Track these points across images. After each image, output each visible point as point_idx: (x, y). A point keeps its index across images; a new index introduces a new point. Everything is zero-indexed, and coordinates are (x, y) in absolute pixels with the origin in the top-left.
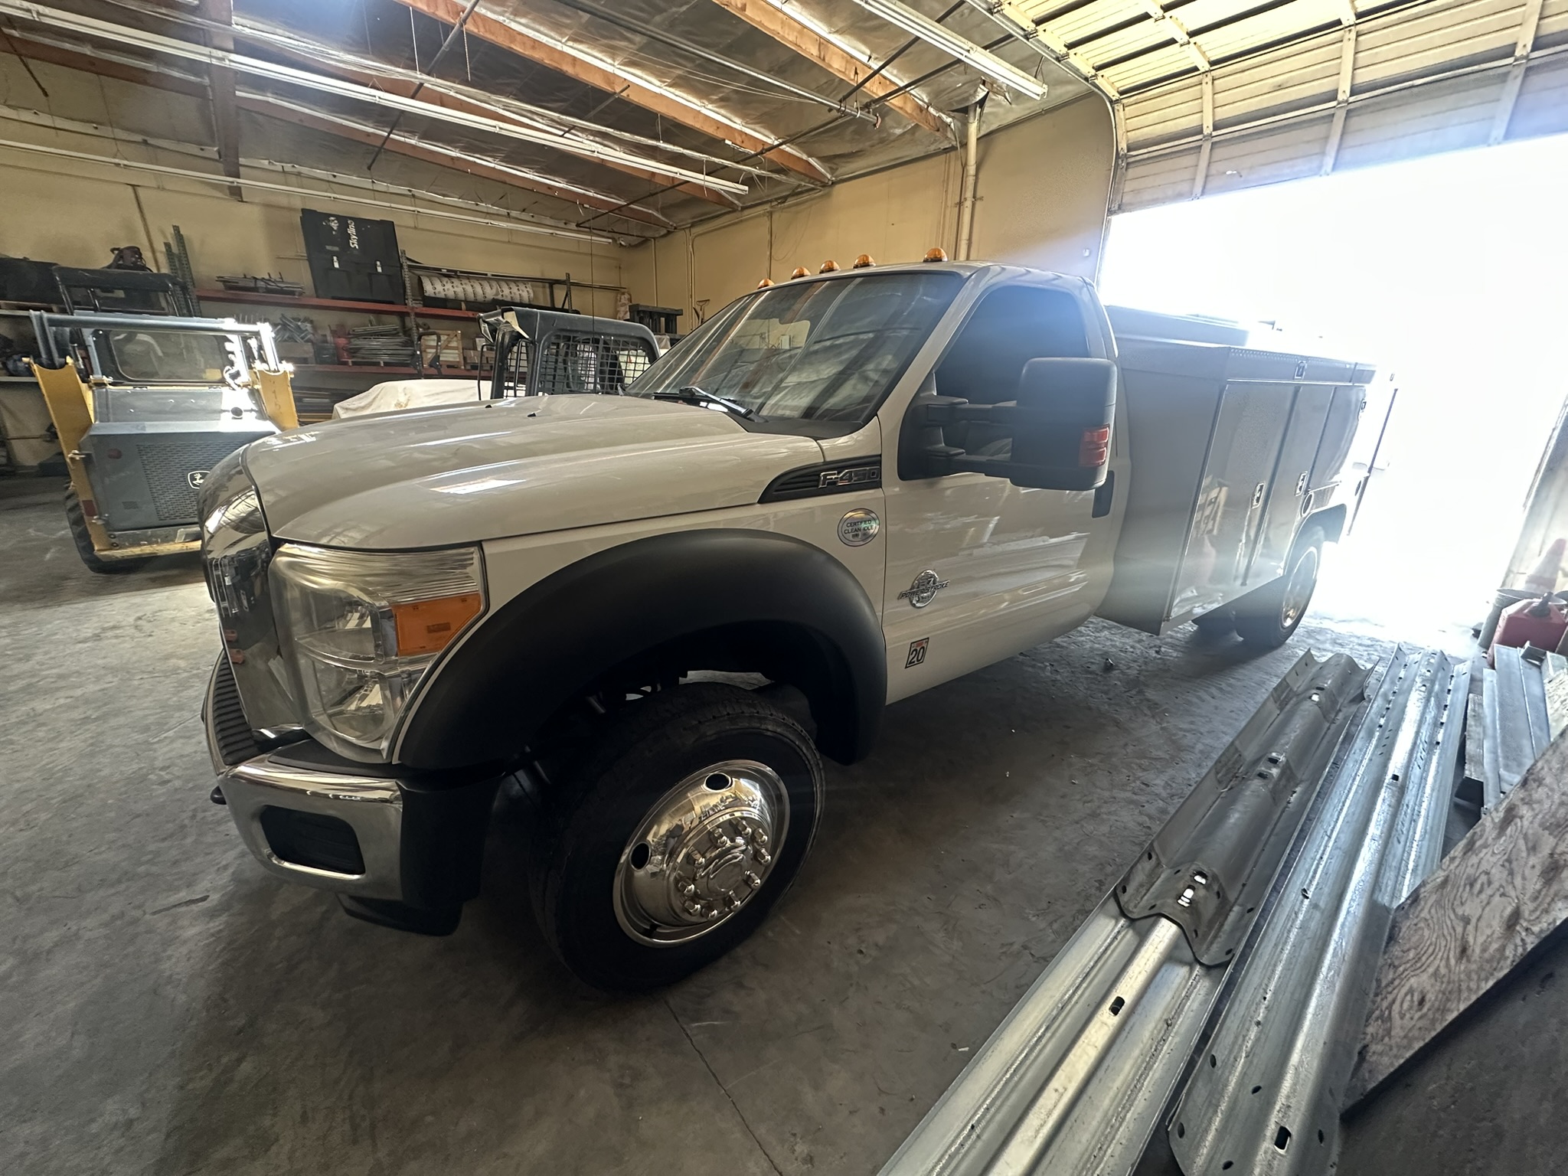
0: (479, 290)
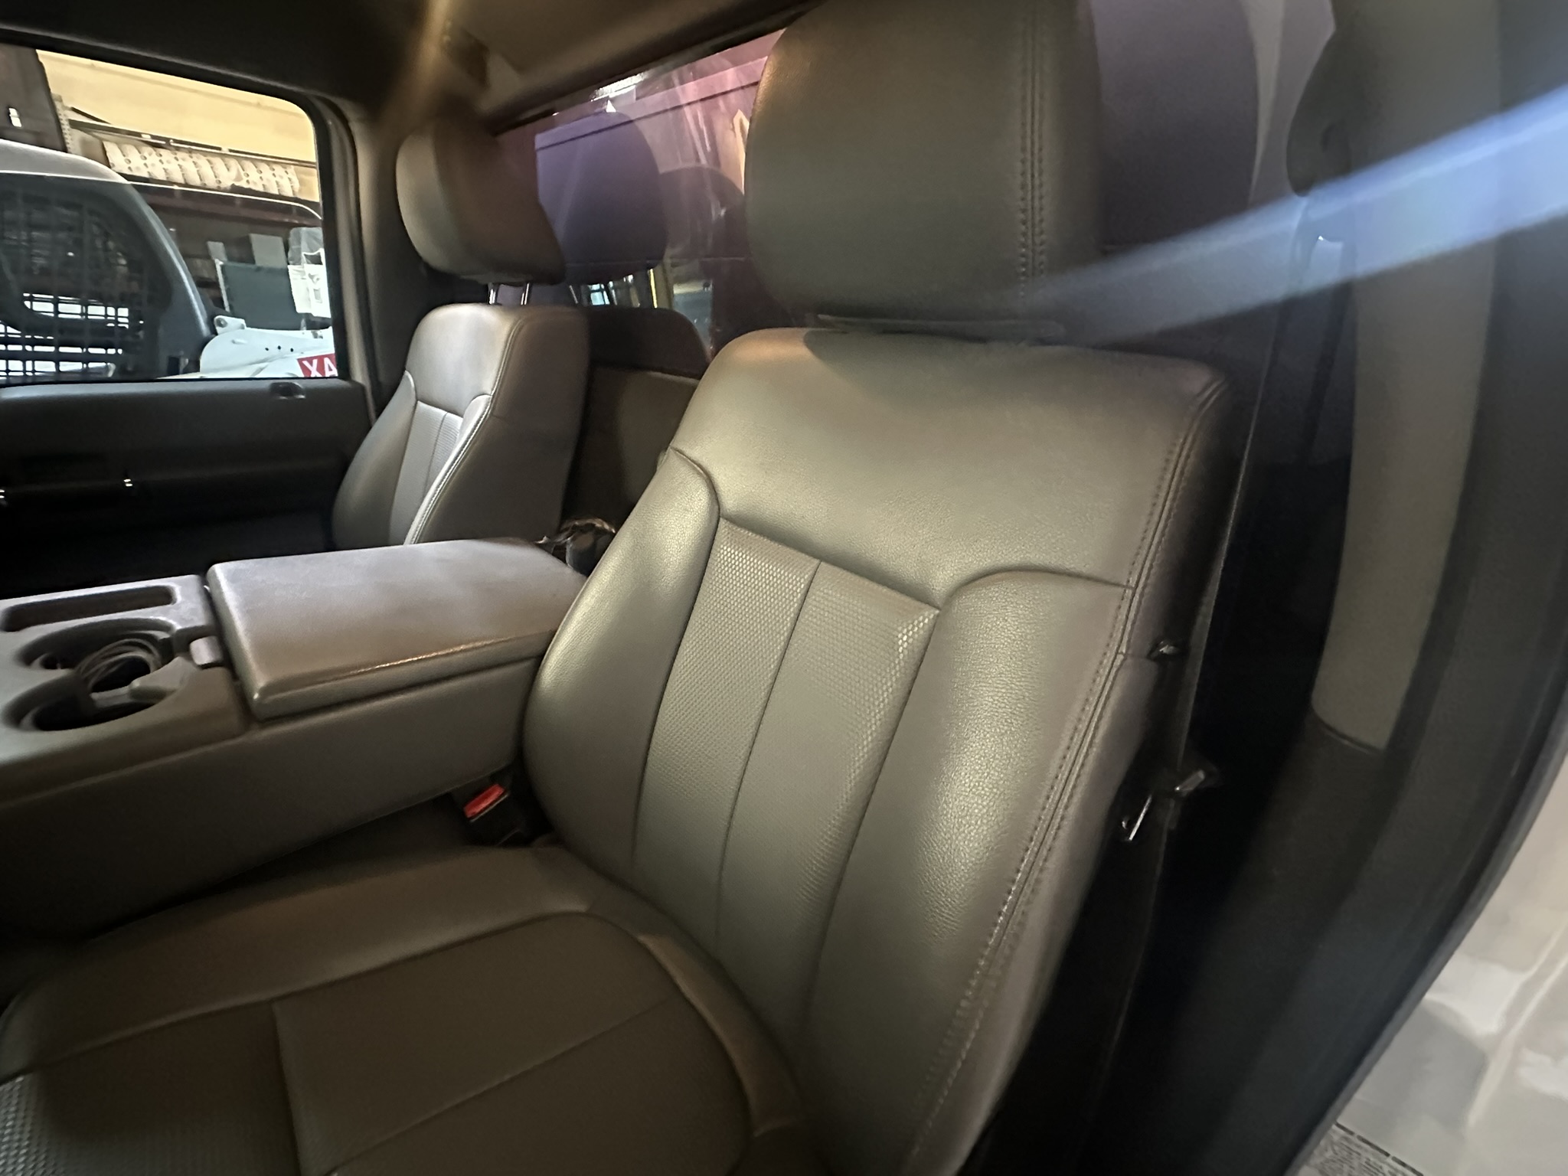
0: (206, 169)
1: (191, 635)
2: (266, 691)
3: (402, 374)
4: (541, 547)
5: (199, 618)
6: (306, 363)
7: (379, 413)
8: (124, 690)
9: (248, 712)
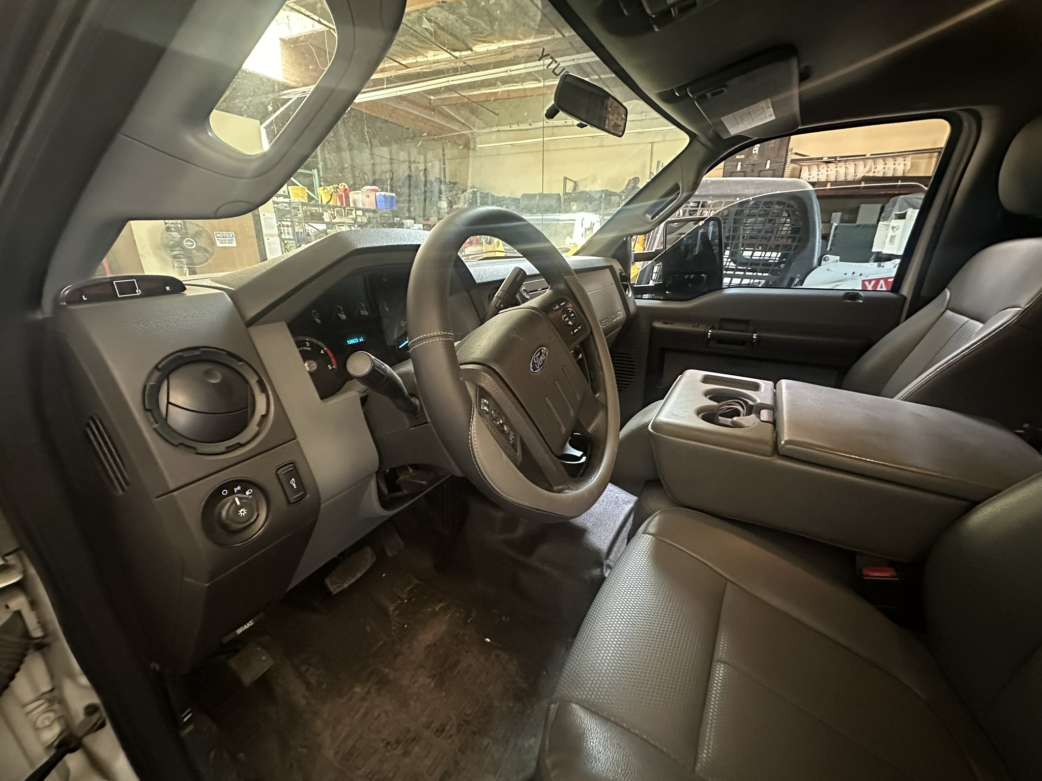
0: (851, 170)
1: (763, 407)
2: (787, 442)
3: (943, 289)
4: (1019, 435)
5: (769, 401)
6: (867, 283)
7: (908, 317)
8: (730, 420)
9: (776, 449)
